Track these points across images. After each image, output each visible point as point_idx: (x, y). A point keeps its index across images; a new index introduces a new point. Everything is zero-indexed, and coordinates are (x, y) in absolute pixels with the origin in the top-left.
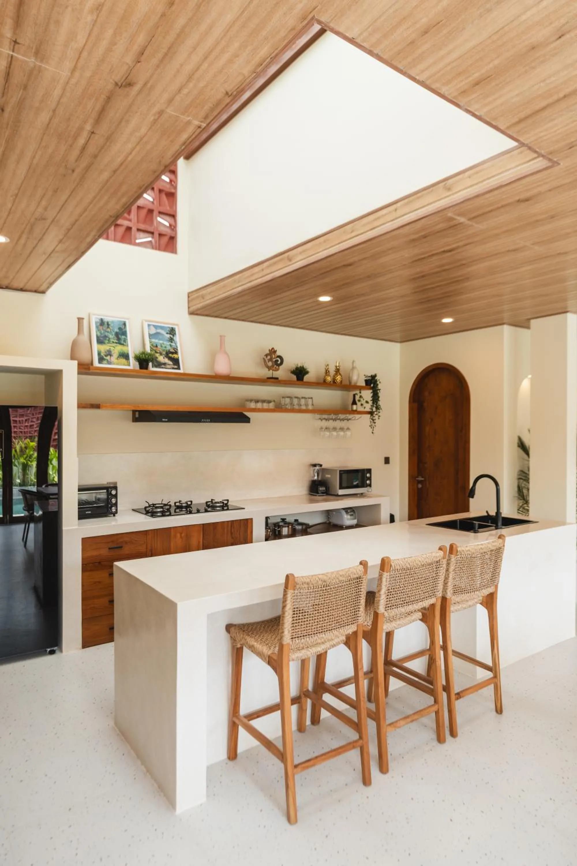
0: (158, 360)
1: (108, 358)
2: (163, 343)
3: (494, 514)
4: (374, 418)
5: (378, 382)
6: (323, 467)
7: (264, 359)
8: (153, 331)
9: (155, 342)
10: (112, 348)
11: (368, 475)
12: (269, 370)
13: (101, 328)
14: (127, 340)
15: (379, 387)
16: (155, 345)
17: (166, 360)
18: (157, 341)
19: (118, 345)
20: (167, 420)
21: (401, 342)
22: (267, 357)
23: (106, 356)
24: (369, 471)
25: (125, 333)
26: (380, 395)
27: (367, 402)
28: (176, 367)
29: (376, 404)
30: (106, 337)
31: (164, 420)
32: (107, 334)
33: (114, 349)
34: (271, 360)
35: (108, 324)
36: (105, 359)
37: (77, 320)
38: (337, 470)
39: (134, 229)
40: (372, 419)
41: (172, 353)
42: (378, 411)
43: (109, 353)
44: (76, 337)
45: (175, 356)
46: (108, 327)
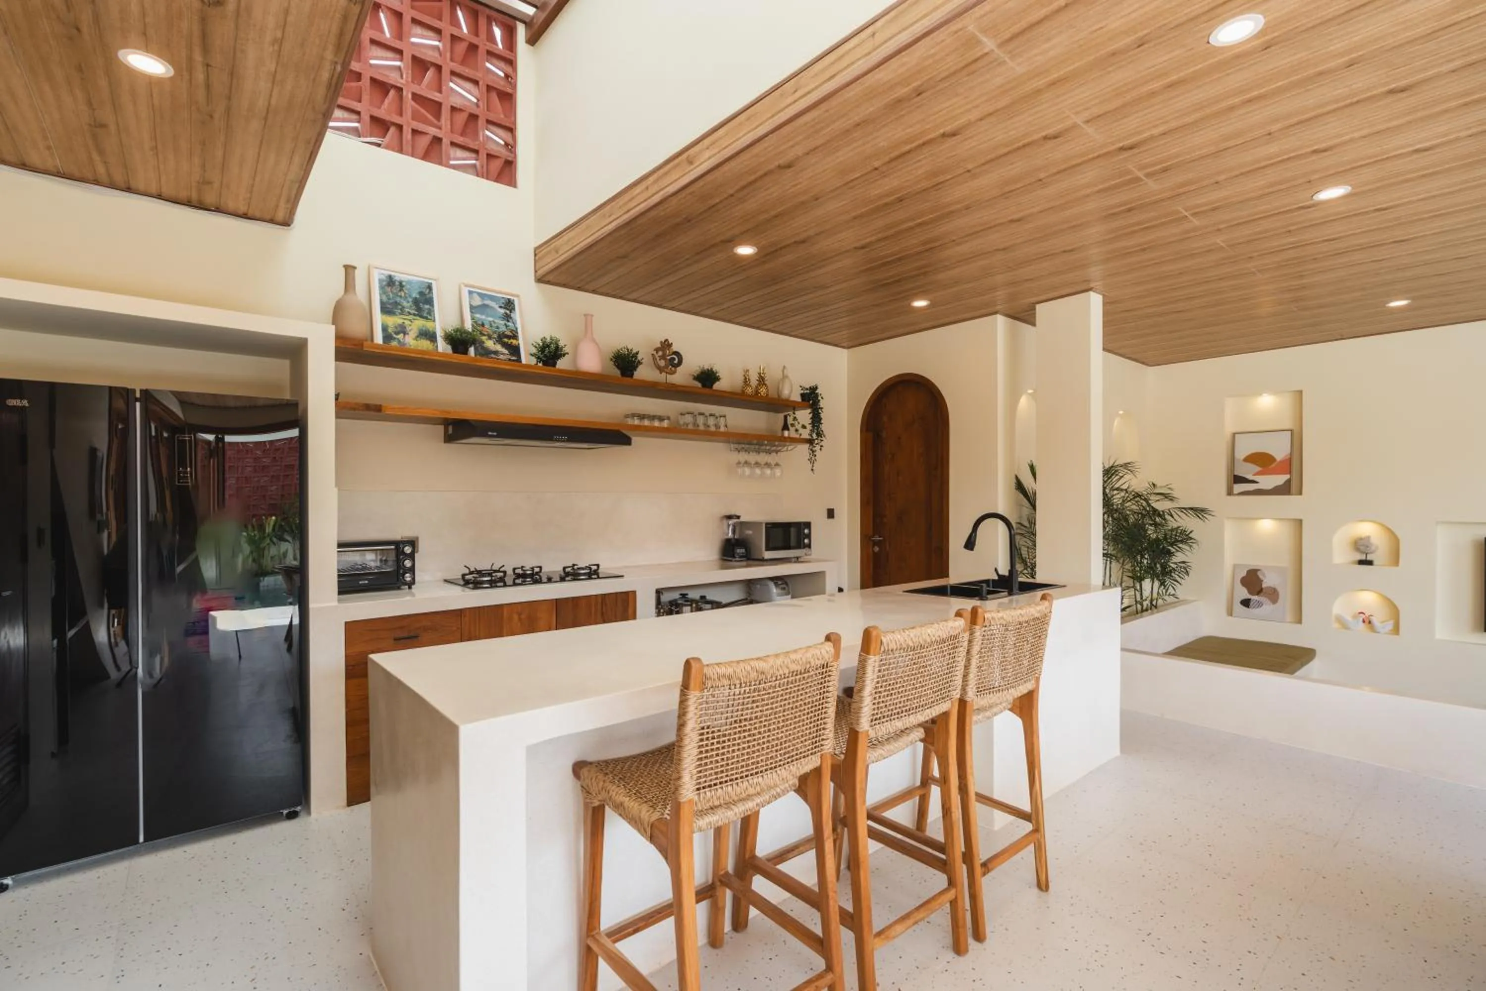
0: (485, 345)
1: (401, 336)
2: (494, 321)
3: (1007, 574)
4: (814, 449)
5: (820, 398)
6: (742, 519)
7: (653, 356)
8: (477, 301)
9: (480, 319)
10: (407, 322)
11: (806, 531)
12: (661, 373)
13: (389, 289)
14: (434, 311)
15: (822, 404)
16: (480, 323)
17: (499, 347)
18: (483, 317)
19: (418, 318)
20: (495, 434)
21: (849, 347)
22: (657, 353)
23: (397, 333)
24: (808, 525)
25: (430, 302)
26: (822, 415)
27: (804, 427)
28: (514, 358)
29: (817, 429)
30: (396, 304)
31: (490, 433)
32: (398, 299)
33: (410, 323)
34: (663, 357)
35: (401, 285)
36: (395, 338)
37: (343, 270)
38: (761, 523)
39: (446, 142)
40: (811, 450)
41: (509, 337)
42: (820, 438)
43: (402, 330)
44: (343, 296)
45: (514, 342)
46: (401, 290)
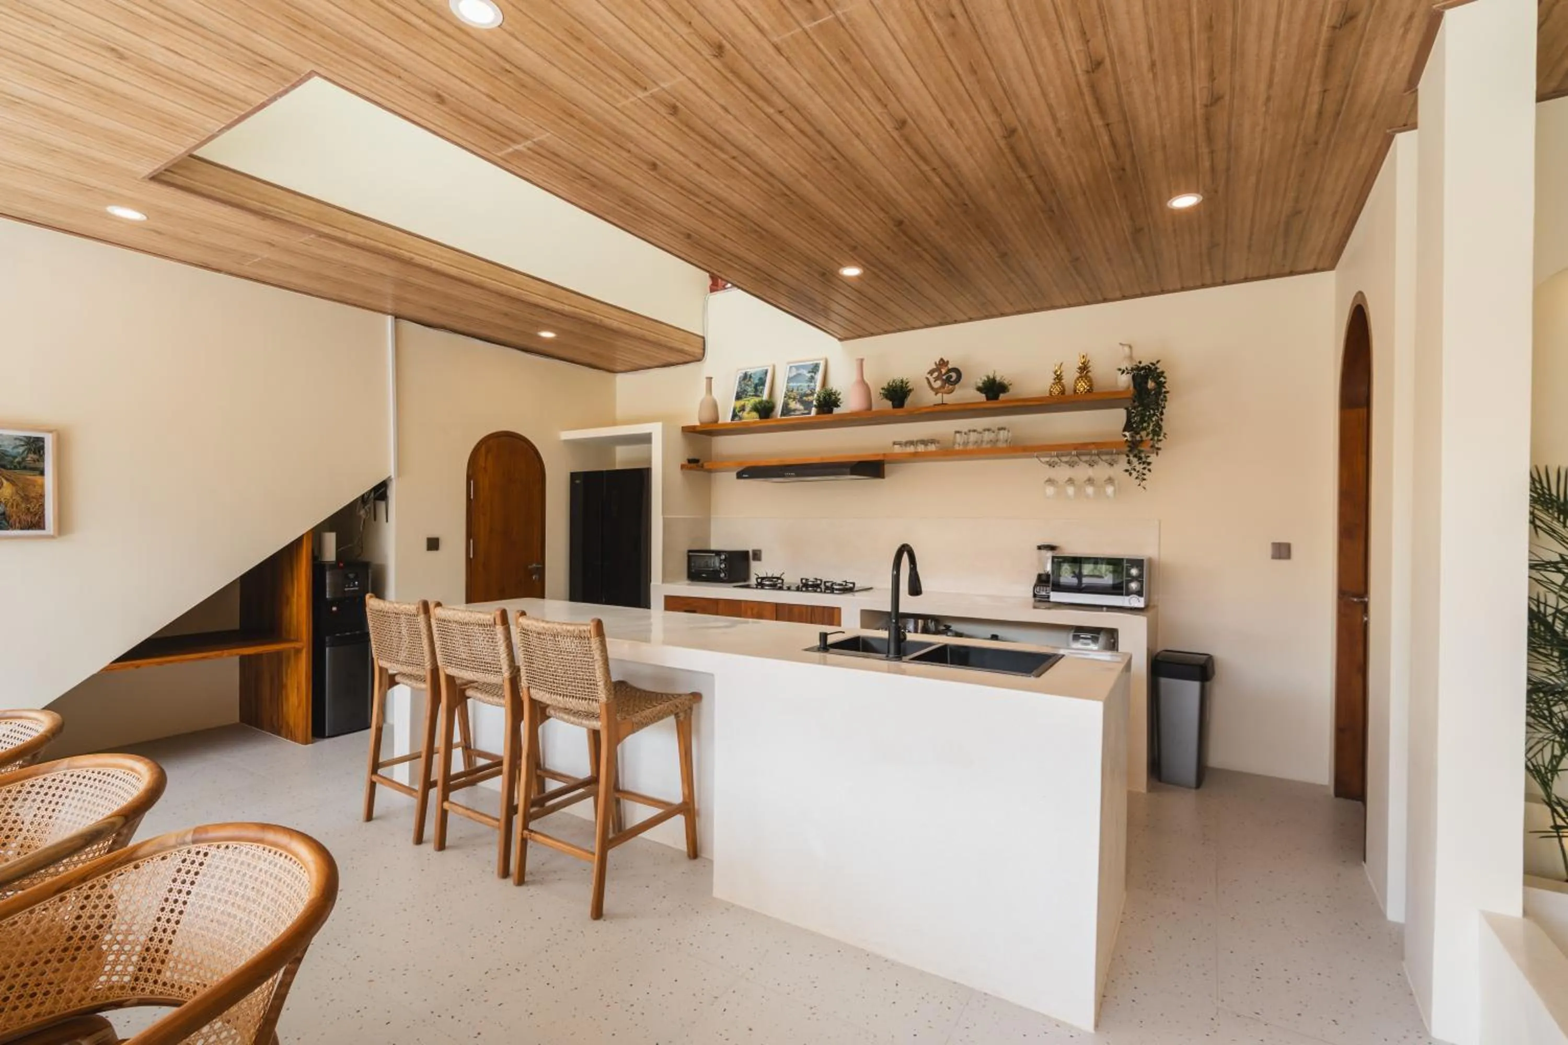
0: (789, 406)
2: (801, 386)
7: (927, 379)
8: (794, 373)
9: (791, 386)
10: (747, 402)
11: (1134, 572)
12: (936, 394)
13: (743, 382)
14: (764, 389)
16: (791, 389)
17: (798, 406)
18: (794, 384)
19: (754, 397)
20: (747, 477)
22: (932, 375)
23: (739, 412)
24: (1137, 563)
25: (764, 382)
30: (745, 390)
32: (746, 387)
35: (751, 377)
36: (738, 416)
41: (807, 395)
42: (1155, 438)
43: (743, 409)
45: (811, 398)
46: (750, 380)
